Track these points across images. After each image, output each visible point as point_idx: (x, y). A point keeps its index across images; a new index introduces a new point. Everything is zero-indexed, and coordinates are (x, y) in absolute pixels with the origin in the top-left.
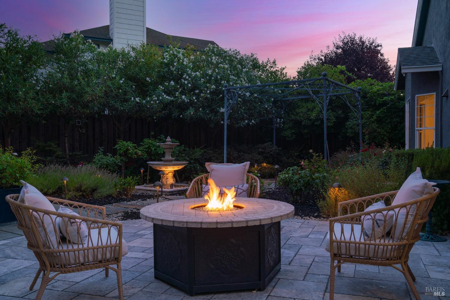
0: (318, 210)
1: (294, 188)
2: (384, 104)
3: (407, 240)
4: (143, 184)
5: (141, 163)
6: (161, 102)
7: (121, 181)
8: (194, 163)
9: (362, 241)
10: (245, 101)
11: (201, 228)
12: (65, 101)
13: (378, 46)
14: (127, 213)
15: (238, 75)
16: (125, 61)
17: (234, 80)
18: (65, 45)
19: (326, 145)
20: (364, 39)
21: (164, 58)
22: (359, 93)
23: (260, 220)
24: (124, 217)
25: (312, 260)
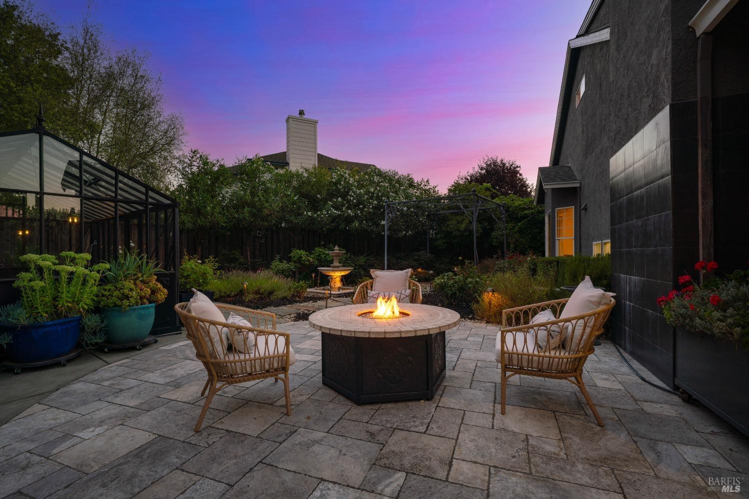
0: (472, 312)
1: (449, 292)
2: (525, 216)
3: (583, 352)
4: (314, 287)
5: (312, 268)
6: (330, 216)
7: (295, 285)
8: (359, 269)
9: (536, 353)
10: (403, 215)
11: (369, 338)
12: (247, 215)
13: (517, 167)
14: (299, 314)
15: (396, 192)
16: (299, 181)
17: (393, 196)
18: (248, 167)
19: (476, 253)
20: (505, 161)
21: (333, 178)
22: (503, 207)
23: (429, 329)
24: (297, 318)
25: (475, 365)
